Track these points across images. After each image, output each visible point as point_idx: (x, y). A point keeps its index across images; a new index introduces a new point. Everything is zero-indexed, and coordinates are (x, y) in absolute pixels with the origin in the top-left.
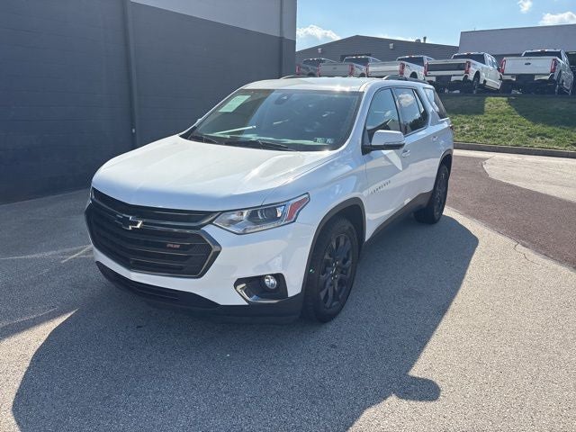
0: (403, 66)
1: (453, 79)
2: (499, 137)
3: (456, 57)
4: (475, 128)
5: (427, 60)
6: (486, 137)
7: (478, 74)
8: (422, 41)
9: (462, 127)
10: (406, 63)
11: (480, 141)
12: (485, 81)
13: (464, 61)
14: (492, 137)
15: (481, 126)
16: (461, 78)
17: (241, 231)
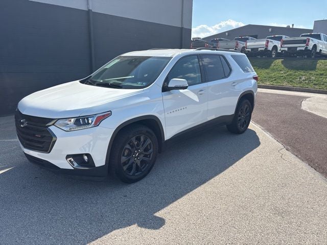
0: (268, 42)
1: (298, 49)
2: (323, 84)
3: (302, 36)
4: (309, 79)
5: (285, 38)
6: (315, 84)
7: (315, 46)
8: (291, 27)
9: (301, 78)
10: (270, 40)
11: (310, 87)
12: (321, 50)
13: (305, 38)
14: (319, 84)
15: (312, 78)
16: (303, 49)
17: (68, 129)
